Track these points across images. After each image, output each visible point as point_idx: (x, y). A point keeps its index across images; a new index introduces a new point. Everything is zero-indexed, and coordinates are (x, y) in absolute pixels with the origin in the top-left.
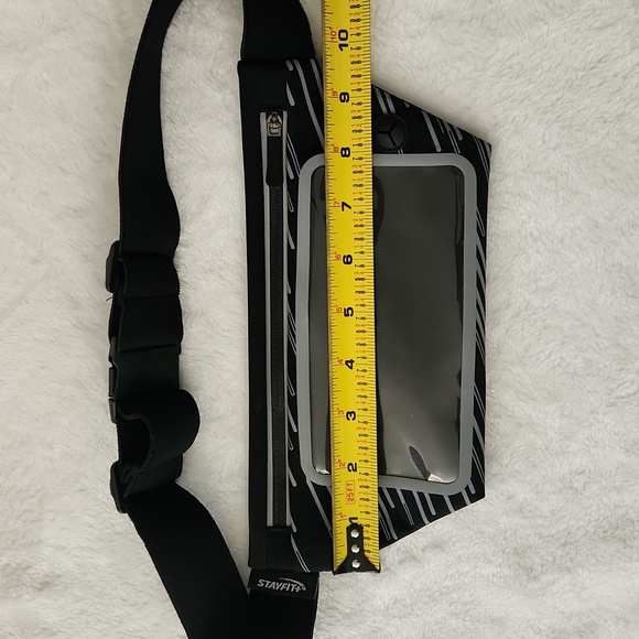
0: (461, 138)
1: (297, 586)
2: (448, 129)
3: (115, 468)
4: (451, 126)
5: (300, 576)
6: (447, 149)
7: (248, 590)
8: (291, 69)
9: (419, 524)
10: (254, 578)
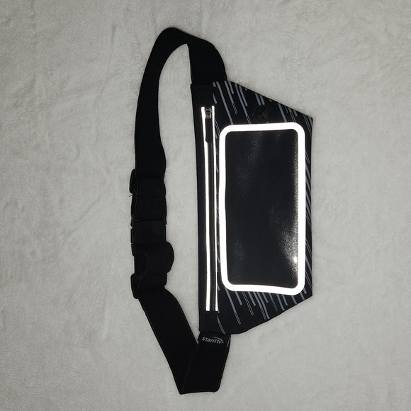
0: (296, 115)
1: (220, 341)
2: (290, 111)
3: (133, 277)
4: (292, 109)
5: (221, 335)
6: (289, 120)
7: (198, 342)
8: (215, 86)
9: (281, 312)
10: (200, 336)
